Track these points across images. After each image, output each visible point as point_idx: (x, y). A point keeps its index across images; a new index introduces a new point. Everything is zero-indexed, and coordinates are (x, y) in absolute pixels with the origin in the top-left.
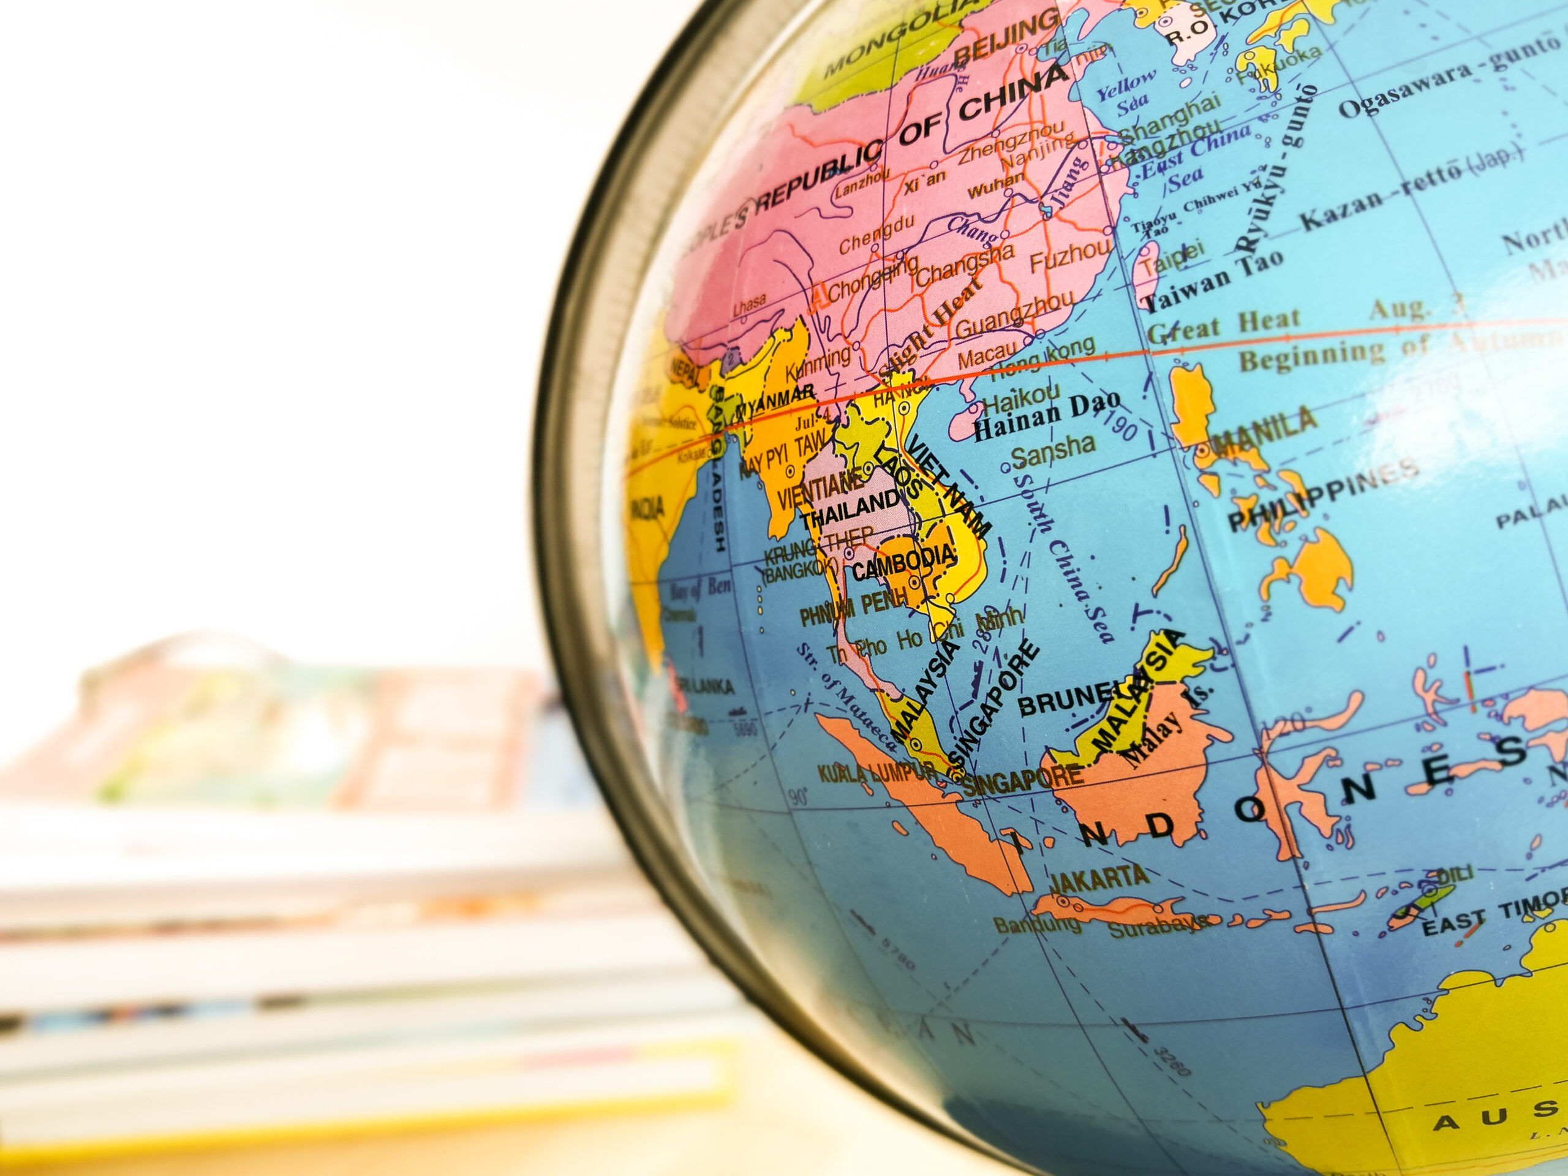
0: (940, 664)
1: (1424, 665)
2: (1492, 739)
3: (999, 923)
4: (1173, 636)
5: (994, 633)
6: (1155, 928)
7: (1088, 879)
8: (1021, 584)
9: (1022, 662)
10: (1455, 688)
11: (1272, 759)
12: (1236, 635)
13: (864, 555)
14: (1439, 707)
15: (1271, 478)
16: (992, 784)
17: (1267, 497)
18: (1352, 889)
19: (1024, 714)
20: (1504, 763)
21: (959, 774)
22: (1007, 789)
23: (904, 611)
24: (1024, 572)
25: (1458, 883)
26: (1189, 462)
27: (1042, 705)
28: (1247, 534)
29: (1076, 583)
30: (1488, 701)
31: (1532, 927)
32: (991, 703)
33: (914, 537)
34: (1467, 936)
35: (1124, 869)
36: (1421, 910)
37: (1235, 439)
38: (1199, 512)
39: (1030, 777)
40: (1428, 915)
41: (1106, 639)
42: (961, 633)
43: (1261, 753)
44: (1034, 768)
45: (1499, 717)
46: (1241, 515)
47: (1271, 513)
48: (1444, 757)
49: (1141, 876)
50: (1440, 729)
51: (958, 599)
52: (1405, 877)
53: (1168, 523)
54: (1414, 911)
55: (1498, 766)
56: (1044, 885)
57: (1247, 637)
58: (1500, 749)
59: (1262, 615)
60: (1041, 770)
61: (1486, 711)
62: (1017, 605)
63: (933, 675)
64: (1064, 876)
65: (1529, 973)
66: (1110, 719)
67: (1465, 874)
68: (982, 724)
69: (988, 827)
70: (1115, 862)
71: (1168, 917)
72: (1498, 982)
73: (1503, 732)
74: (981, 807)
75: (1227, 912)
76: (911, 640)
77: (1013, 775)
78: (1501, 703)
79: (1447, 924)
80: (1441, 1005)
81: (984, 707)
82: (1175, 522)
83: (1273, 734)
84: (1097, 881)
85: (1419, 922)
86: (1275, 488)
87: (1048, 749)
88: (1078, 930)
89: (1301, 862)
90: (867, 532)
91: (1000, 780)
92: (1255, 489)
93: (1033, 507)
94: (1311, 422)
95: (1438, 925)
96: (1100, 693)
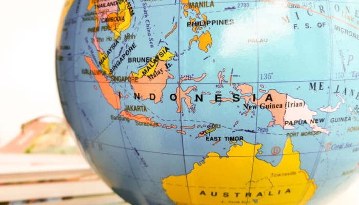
0: (114, 46)
1: (222, 71)
2: (233, 94)
3: (112, 116)
4: (167, 49)
5: (128, 40)
6: (146, 124)
7: (133, 108)
8: (137, 29)
9: (132, 49)
10: (227, 79)
11: (181, 85)
12: (181, 52)
13: (105, 16)
14: (223, 82)
15: (200, 16)
16: (118, 79)
17: (198, 20)
18: (192, 124)
19: (129, 62)
20: (234, 100)
21: (111, 75)
22: (121, 81)
23: (110, 31)
24: (139, 26)
25: (217, 129)
26: (182, 7)
27: (133, 60)
28: (190, 28)
29: (149, 31)
30: (234, 84)
31: (231, 145)
32: (122, 58)
33: (117, 13)
34: (216, 143)
35: (142, 107)
36: (207, 133)
37: (195, 5)
38: (181, 20)
39: (126, 78)
40: (208, 135)
41: (152, 46)
42: (120, 39)
43: (179, 83)
44: (128, 76)
45: (236, 88)
46: (190, 23)
47: (198, 24)
48: (221, 95)
49: (145, 110)
50: (221, 88)
51: (122, 30)
52: (205, 123)
53: (173, 21)
54: (205, 133)
55: (232, 101)
56: (124, 108)
57: (183, 53)
58: (234, 97)
59: (188, 48)
60: (129, 77)
61: (233, 86)
62: (134, 34)
63: (112, 49)
64: (128, 106)
65: (228, 157)
66: (148, 67)
67: (219, 126)
68: (119, 63)
69: (114, 90)
70: (140, 105)
71: (149, 122)
72: (220, 157)
73: (236, 92)
74: (114, 85)
75: (163, 123)
76: (109, 39)
77: (123, 77)
78: (237, 85)
79: (212, 139)
80: (206, 160)
81: (121, 58)
82: (175, 21)
83: (183, 79)
84: (135, 109)
85: (206, 136)
86: (200, 18)
87: (132, 72)
88: (129, 121)
89: (182, 114)
90: (108, 11)
91: (120, 78)
92: (195, 17)
93: (145, 11)
94: (213, 5)
95: (210, 138)
96: (147, 60)
